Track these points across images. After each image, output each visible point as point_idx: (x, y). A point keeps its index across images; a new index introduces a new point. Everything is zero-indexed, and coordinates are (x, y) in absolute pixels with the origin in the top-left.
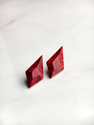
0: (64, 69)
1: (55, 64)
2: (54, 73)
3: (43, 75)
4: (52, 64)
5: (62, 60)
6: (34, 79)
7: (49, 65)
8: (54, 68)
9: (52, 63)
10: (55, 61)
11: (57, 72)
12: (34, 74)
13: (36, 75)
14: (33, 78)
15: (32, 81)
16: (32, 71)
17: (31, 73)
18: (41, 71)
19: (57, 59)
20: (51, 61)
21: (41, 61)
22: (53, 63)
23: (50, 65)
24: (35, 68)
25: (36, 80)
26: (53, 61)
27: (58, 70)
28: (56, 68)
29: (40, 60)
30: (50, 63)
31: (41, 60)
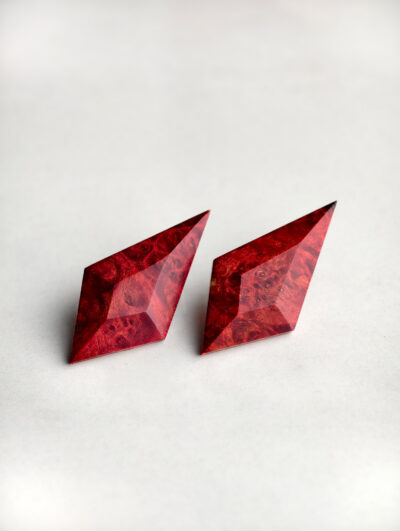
0: (293, 334)
1: (256, 286)
2: (228, 332)
3: (171, 320)
4: (236, 279)
5: (301, 280)
6: (112, 328)
7: (224, 279)
8: (242, 309)
9: (244, 275)
10: (259, 270)
11: (246, 334)
12: (123, 301)
13: (133, 311)
14: (109, 317)
15: (100, 332)
16: (118, 279)
17: (110, 288)
18: (170, 298)
19: (277, 268)
20: (242, 265)
21: (192, 240)
22: (248, 278)
23: (227, 281)
24: (140, 269)
25: (121, 337)
26: (252, 266)
27: (260, 324)
28: (251, 314)
29: (186, 233)
30: (230, 268)
31: (191, 234)
